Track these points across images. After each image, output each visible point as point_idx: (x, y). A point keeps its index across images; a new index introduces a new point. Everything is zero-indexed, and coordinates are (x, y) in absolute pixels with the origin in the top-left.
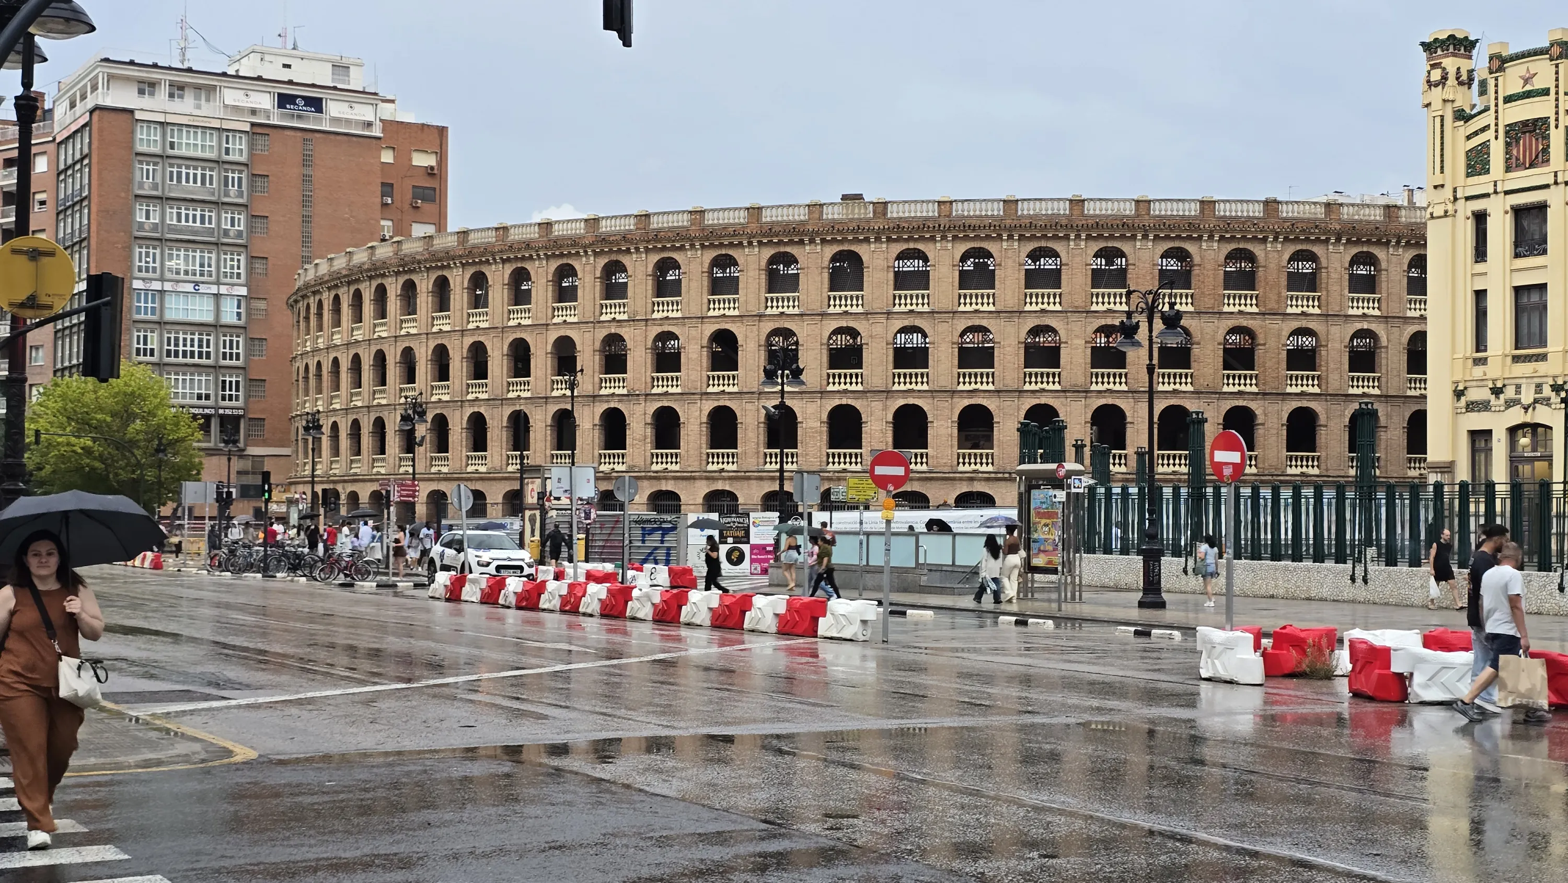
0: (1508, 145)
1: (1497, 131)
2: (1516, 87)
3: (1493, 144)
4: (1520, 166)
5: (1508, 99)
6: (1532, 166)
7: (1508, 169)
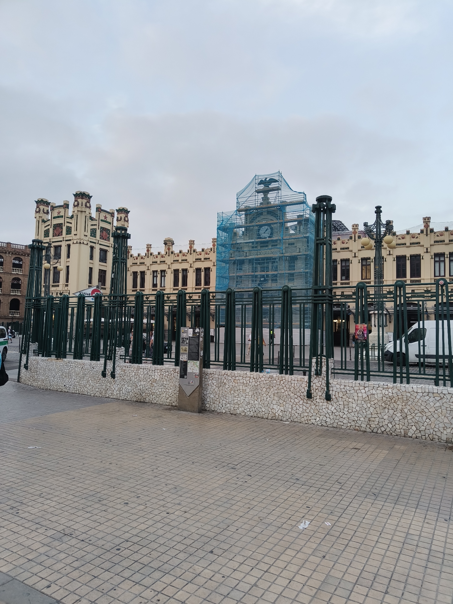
0: (54, 230)
1: (51, 226)
2: (56, 215)
3: (50, 229)
4: (56, 235)
5: (54, 218)
6: (59, 236)
7: (53, 236)
